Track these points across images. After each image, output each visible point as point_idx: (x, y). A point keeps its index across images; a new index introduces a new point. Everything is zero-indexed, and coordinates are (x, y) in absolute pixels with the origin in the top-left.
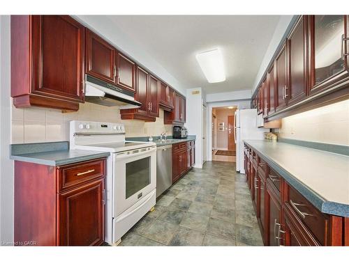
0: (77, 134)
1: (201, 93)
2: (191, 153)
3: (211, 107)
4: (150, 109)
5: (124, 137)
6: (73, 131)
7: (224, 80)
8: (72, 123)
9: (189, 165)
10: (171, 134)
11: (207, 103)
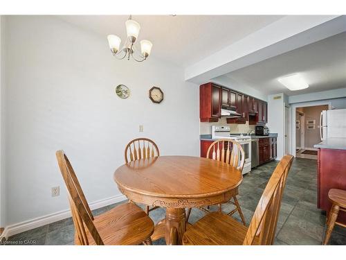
0: (216, 132)
1: (282, 98)
2: (273, 147)
3: (294, 107)
4: (244, 116)
5: (229, 133)
6: (214, 130)
7: (307, 87)
8: (213, 127)
9: (271, 157)
10: (253, 132)
11: (290, 104)
